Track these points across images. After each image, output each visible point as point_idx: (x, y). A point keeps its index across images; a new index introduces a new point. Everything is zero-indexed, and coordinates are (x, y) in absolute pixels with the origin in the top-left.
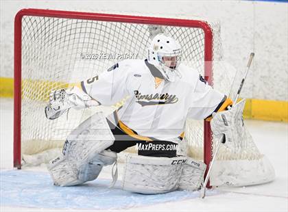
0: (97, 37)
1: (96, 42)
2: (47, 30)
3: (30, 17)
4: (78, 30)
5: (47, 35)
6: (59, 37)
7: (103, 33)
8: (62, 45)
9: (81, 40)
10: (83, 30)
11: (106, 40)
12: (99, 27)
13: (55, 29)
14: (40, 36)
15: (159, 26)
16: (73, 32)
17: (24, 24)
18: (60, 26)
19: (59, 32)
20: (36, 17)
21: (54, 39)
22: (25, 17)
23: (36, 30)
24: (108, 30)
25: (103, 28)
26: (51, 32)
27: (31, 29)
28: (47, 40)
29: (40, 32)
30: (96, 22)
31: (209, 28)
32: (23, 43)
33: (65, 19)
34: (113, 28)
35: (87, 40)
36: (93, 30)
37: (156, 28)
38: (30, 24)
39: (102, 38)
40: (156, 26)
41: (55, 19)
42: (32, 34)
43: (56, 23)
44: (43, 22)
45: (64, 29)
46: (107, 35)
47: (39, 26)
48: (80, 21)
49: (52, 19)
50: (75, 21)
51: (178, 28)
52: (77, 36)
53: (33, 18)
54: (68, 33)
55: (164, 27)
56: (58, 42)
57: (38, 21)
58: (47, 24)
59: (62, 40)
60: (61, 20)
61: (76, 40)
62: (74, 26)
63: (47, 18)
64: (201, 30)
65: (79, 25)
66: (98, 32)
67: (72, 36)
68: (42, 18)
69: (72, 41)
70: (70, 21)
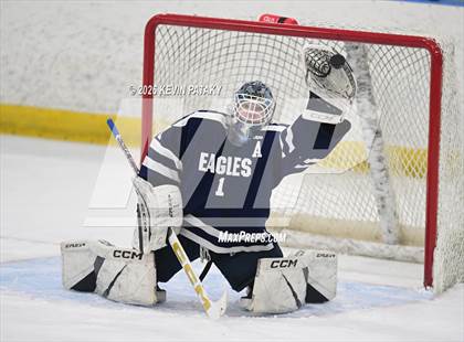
0: (267, 58)
1: (266, 66)
2: (194, 46)
3: (169, 26)
4: (240, 48)
5: (193, 54)
6: (210, 57)
7: (276, 53)
8: (214, 69)
9: (244, 63)
10: (247, 47)
11: (281, 64)
12: (271, 43)
13: (206, 45)
14: (182, 56)
15: (362, 44)
16: (231, 50)
17: (158, 37)
18: (212, 41)
19: (211, 50)
20: (177, 28)
21: (204, 60)
22: (160, 26)
23: (176, 46)
24: (285, 48)
25: (278, 45)
26: (199, 50)
27: (169, 44)
28: (192, 62)
29: (182, 49)
30: (266, 35)
31: (438, 49)
32: (156, 65)
33: (220, 31)
34: (292, 44)
35: (251, 63)
36: (262, 49)
37: (357, 48)
38: (167, 37)
39: (275, 61)
40: (356, 44)
41: (206, 30)
42: (171, 53)
43: (206, 37)
44: (187, 35)
45: (218, 46)
46: (283, 56)
47: (181, 40)
48: (242, 33)
49: (200, 31)
50: (235, 33)
51: (389, 47)
52: (238, 56)
53: (173, 28)
54: (224, 52)
55: (368, 45)
56: (208, 65)
57: (180, 33)
58: (193, 37)
59: (215, 62)
60: (214, 32)
61: (236, 64)
62: (233, 42)
63: (193, 29)
64: (424, 51)
65: (241, 40)
66: (269, 50)
67: (230, 57)
68: (185, 28)
69: (229, 64)
70: (227, 34)
